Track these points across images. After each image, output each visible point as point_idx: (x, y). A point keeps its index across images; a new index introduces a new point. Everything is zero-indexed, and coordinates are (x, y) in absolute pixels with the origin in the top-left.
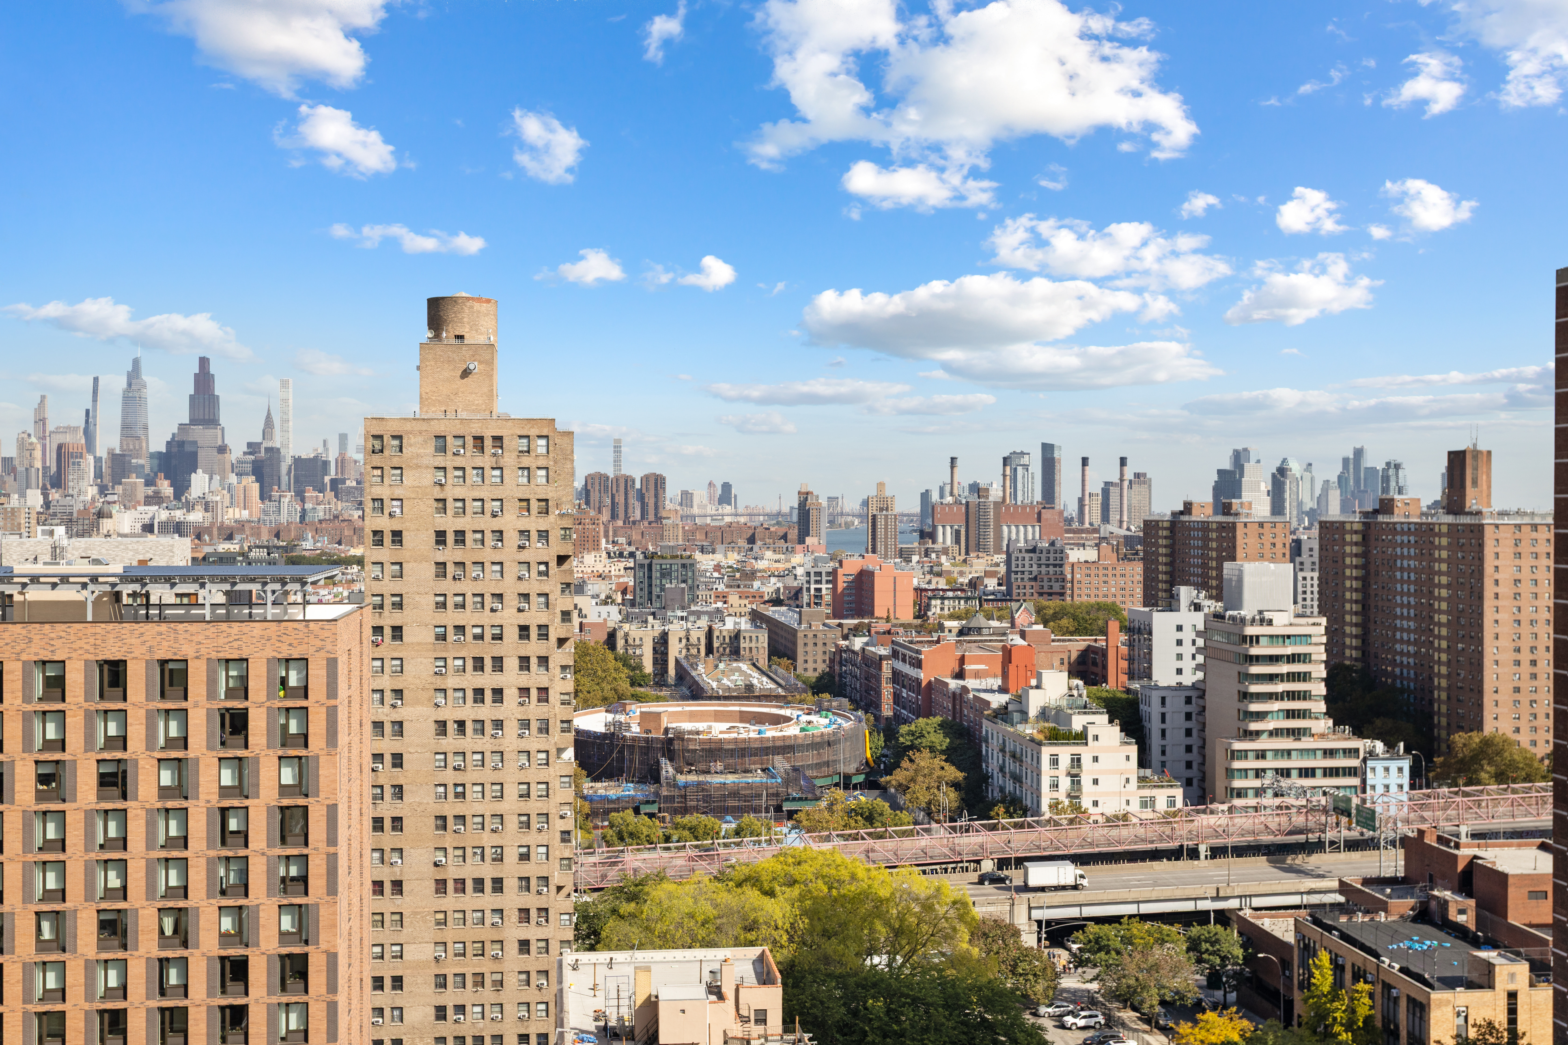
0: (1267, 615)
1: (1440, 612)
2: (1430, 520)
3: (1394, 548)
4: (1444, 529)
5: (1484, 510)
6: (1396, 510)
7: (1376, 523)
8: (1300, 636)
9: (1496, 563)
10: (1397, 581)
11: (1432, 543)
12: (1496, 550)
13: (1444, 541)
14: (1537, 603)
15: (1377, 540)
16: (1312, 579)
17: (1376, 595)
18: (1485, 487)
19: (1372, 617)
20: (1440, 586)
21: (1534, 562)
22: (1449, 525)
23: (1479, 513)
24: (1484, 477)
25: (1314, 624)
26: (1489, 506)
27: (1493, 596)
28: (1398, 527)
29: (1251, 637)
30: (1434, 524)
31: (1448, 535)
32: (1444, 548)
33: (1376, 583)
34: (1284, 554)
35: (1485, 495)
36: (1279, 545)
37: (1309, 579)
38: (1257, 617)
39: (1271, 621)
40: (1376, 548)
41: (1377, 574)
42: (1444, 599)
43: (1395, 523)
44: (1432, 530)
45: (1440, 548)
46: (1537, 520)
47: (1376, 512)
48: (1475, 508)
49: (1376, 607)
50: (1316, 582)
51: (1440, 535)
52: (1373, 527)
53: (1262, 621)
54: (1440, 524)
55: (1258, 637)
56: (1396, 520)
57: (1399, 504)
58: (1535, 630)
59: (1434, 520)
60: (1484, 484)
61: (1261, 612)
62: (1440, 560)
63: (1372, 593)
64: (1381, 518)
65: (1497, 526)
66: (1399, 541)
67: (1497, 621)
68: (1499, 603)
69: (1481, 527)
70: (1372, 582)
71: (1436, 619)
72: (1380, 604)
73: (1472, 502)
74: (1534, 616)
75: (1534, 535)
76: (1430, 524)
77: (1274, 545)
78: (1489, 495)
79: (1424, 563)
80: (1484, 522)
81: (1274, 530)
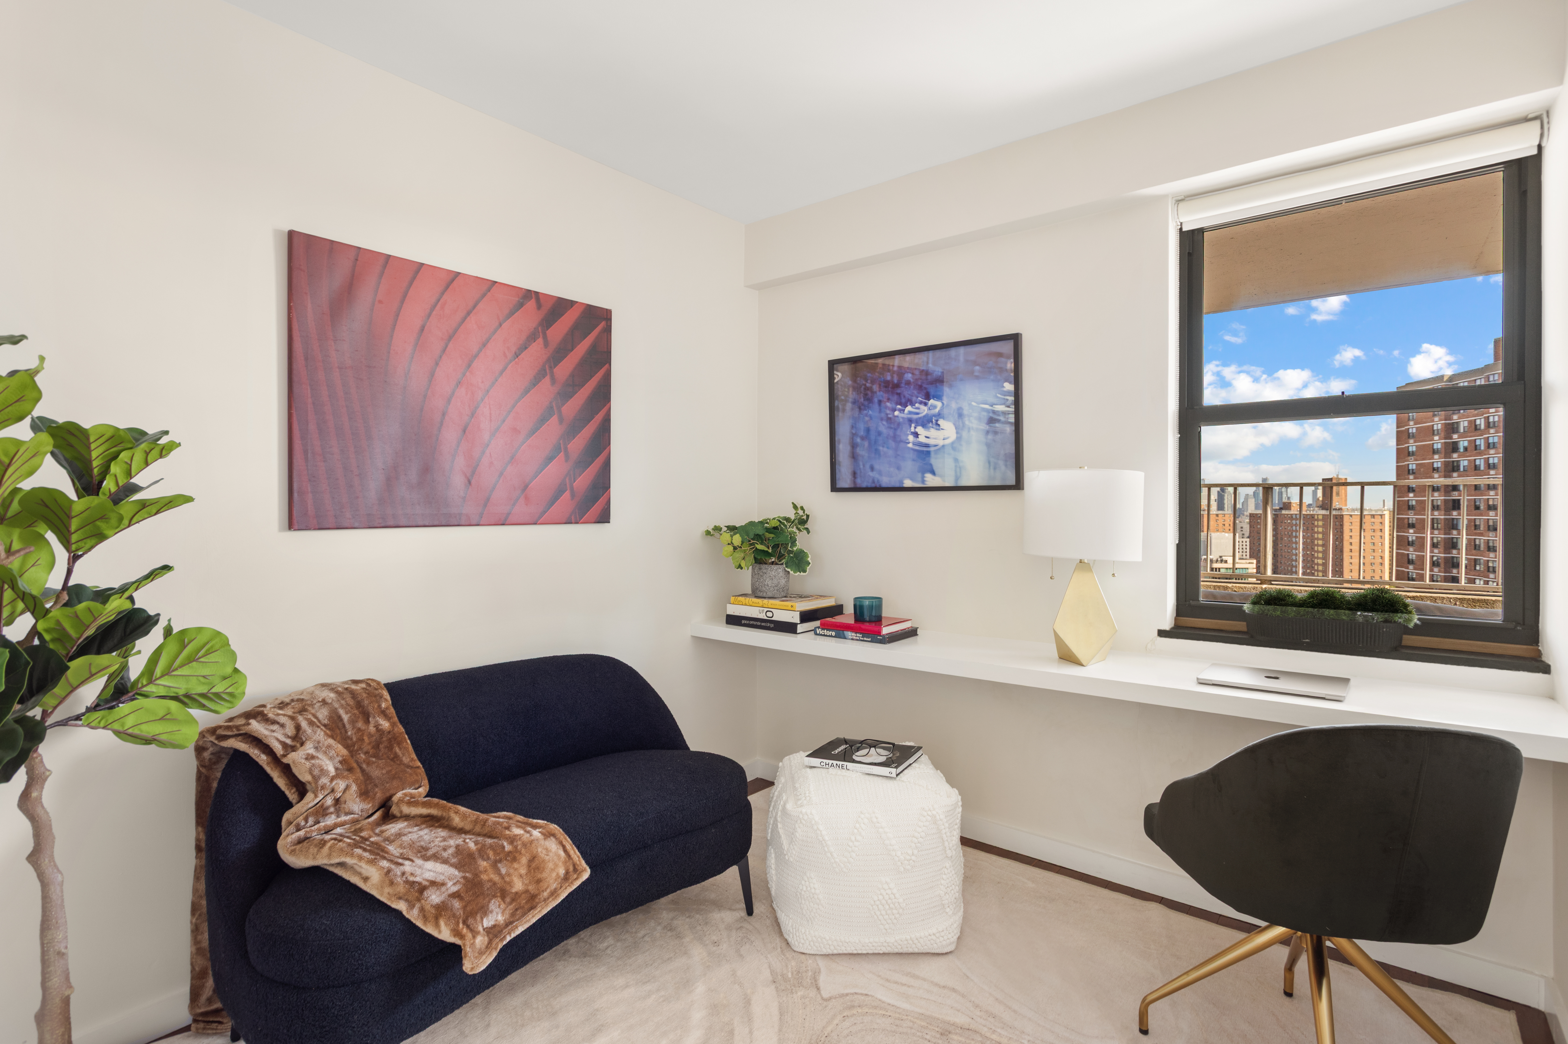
0: (1224, 558)
1: (1318, 558)
2: (1312, 513)
3: (1292, 527)
4: (1321, 517)
5: (1343, 508)
6: (1292, 508)
7: (1281, 514)
8: (1242, 568)
9: (1351, 534)
10: (1293, 543)
11: (1313, 524)
12: (1350, 528)
13: (1320, 523)
14: (1374, 554)
15: (1282, 522)
16: (1246, 542)
17: (1281, 550)
18: (1343, 496)
19: (1279, 560)
20: (1318, 545)
21: (1373, 534)
22: (1323, 515)
23: (1340, 509)
24: (1343, 491)
25: (1250, 563)
26: (1346, 505)
27: (1349, 550)
28: (1294, 517)
29: (1216, 569)
30: (1314, 515)
31: (1323, 520)
32: (1320, 527)
33: (1281, 544)
34: (1230, 530)
35: (1343, 500)
36: (1227, 525)
37: (1244, 542)
38: (1219, 559)
39: (1226, 561)
40: (1281, 526)
41: (1282, 539)
42: (1320, 552)
43: (1292, 515)
44: (1313, 517)
45: (1318, 526)
46: (1373, 513)
47: (1281, 509)
48: (1338, 507)
49: (1281, 555)
50: (1248, 544)
51: (1318, 520)
52: (1279, 516)
53: (1222, 561)
54: (1318, 515)
55: (1219, 569)
56: (1292, 512)
57: (1294, 505)
58: (1374, 568)
59: (1315, 513)
60: (1343, 494)
61: (1221, 557)
62: (1318, 533)
63: (1279, 549)
64: (1284, 512)
65: (1351, 516)
66: (1294, 523)
67: (1351, 563)
68: (1352, 554)
69: (1342, 517)
70: (1279, 543)
71: (1316, 562)
72: (1284, 554)
73: (1336, 504)
74: (1373, 561)
75: (1373, 520)
76: (1312, 515)
77: (1224, 525)
78: (1346, 500)
79: (1309, 534)
80: (1344, 513)
81: (1224, 518)
